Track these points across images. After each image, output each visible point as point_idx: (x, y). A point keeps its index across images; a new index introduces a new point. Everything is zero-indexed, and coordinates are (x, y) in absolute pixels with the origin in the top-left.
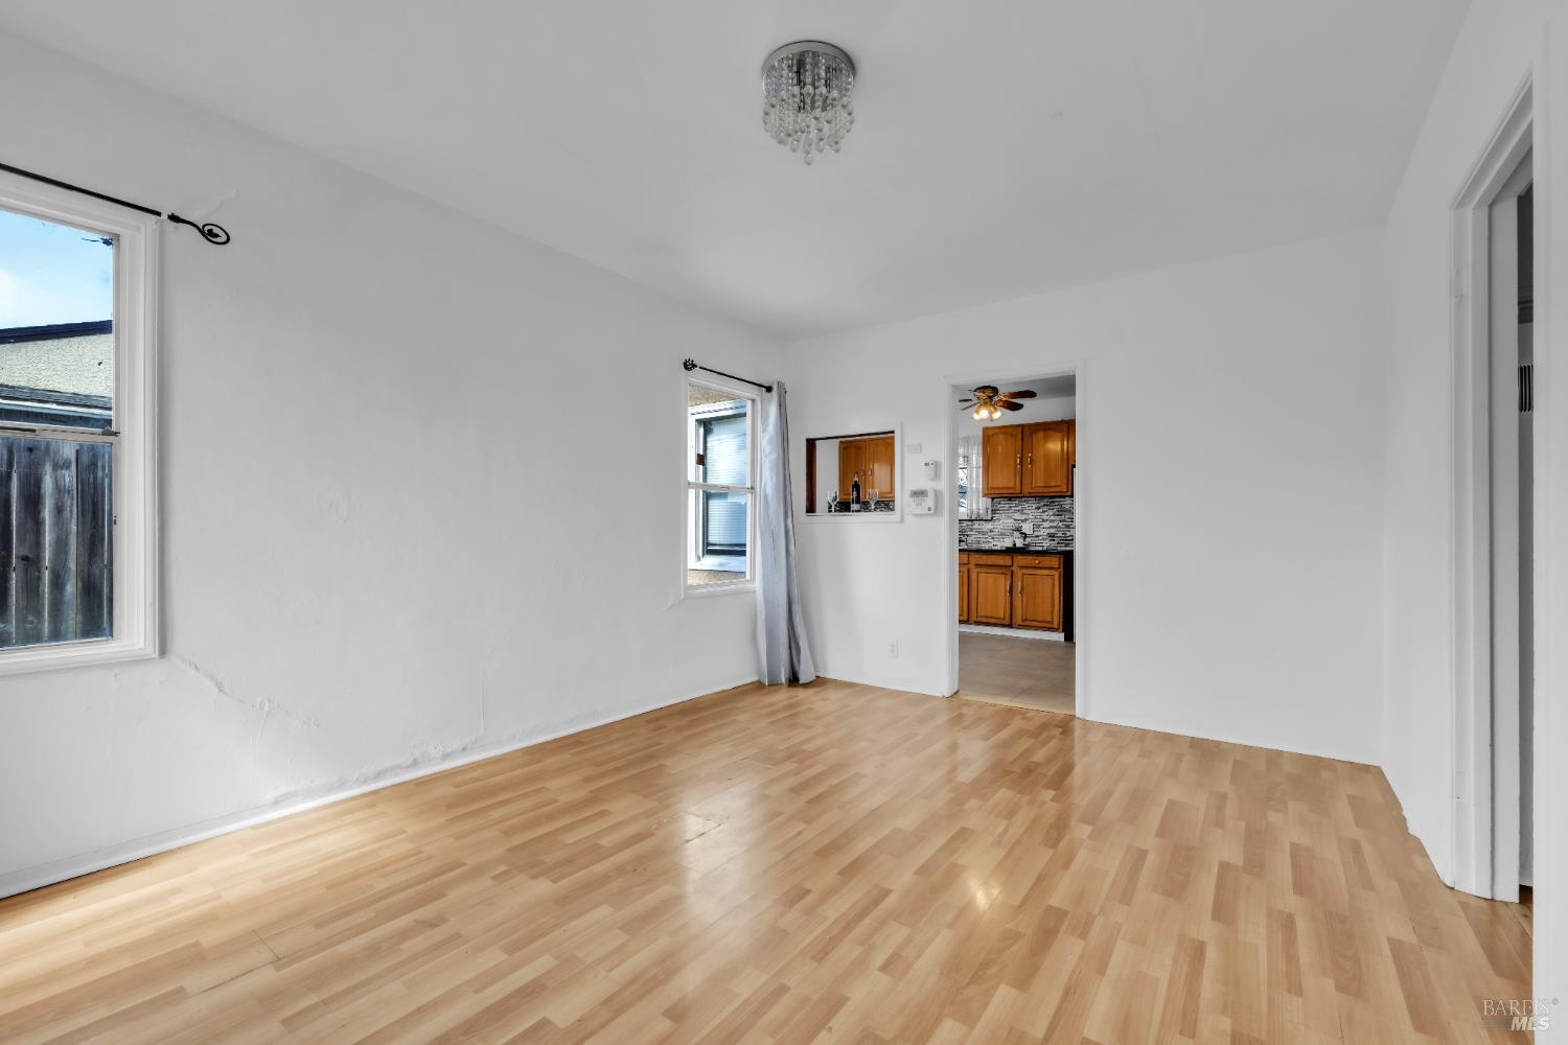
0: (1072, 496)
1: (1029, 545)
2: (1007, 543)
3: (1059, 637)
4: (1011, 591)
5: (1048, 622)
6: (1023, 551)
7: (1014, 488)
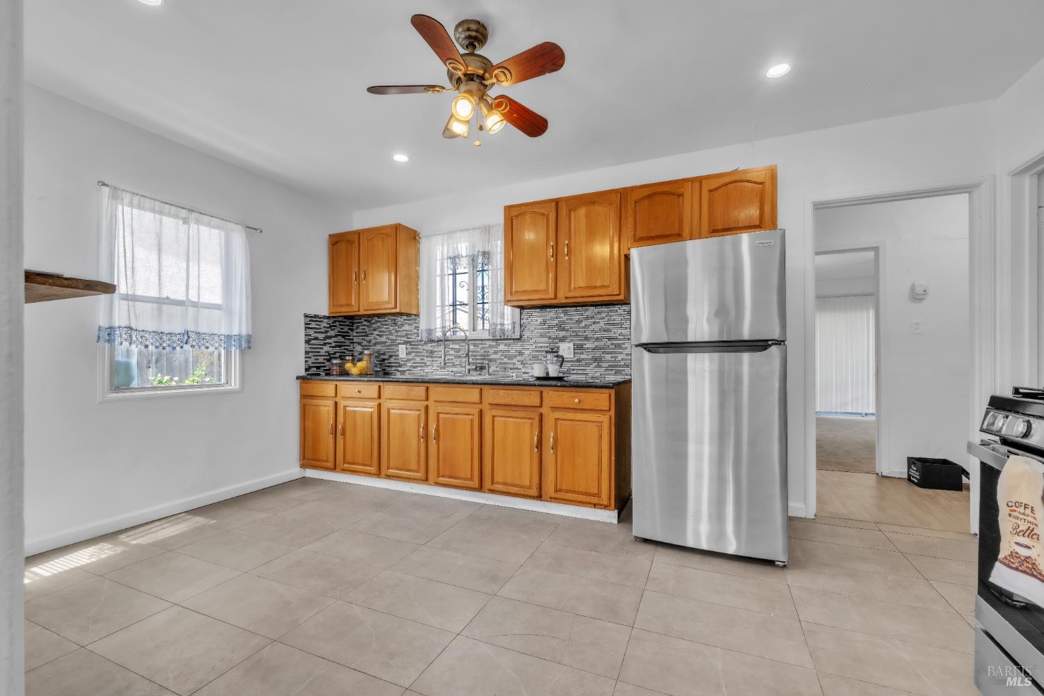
0: (626, 302)
1: (568, 372)
2: (537, 371)
3: (611, 516)
4: (540, 445)
5: (593, 495)
6: (559, 382)
7: (546, 291)
